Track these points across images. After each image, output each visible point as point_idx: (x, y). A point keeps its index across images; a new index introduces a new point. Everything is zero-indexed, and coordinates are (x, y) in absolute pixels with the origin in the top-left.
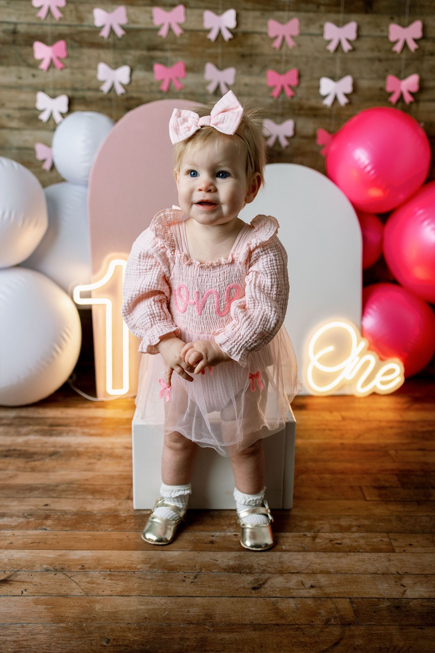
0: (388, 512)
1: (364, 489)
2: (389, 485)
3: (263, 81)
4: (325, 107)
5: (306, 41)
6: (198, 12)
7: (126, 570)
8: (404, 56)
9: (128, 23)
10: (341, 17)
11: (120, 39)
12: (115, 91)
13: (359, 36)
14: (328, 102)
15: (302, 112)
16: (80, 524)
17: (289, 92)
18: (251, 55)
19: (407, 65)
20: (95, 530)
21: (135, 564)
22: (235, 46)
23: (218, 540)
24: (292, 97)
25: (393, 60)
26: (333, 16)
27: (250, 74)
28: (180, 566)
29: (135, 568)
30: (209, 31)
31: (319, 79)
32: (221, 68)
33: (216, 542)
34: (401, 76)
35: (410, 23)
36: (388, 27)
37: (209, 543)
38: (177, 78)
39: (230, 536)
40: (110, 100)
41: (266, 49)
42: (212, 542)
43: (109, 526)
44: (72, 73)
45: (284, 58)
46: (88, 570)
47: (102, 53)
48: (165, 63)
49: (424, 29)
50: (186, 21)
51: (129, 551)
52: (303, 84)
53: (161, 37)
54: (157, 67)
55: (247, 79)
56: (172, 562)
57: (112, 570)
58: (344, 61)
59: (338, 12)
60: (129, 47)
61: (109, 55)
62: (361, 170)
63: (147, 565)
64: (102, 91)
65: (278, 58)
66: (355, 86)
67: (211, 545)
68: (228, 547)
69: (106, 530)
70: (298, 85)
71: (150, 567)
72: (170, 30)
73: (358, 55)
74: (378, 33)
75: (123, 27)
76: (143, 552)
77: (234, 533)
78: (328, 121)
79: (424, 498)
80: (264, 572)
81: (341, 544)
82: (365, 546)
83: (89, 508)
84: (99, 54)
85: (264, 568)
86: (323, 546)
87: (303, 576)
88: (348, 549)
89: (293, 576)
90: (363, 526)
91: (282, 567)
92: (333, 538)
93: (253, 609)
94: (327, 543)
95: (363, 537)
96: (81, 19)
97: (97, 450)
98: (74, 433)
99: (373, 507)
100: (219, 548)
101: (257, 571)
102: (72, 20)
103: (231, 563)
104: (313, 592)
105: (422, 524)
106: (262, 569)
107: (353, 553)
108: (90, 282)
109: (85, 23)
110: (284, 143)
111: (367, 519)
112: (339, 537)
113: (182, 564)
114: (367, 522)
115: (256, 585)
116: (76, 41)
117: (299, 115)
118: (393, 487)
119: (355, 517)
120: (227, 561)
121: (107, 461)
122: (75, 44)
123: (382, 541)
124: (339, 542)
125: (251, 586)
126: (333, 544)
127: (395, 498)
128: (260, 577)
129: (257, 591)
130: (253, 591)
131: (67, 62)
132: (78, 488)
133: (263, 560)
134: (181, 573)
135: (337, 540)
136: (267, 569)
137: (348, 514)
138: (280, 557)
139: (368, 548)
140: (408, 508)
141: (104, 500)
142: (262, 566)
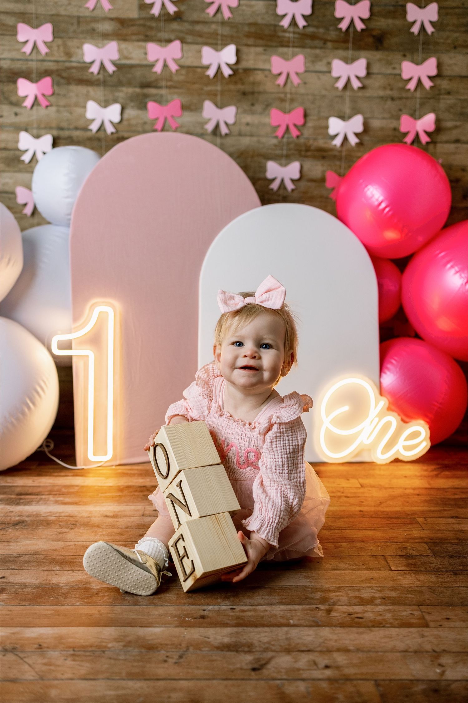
0: (418, 583)
1: (389, 559)
2: (418, 555)
3: (267, 120)
4: (333, 149)
5: (312, 79)
6: (196, 47)
7: (93, 649)
8: (418, 94)
9: (119, 59)
10: (350, 53)
11: (111, 76)
12: (105, 130)
13: (369, 74)
14: (338, 142)
15: (309, 153)
16: (42, 597)
17: (294, 132)
18: (253, 93)
19: (422, 105)
20: (60, 605)
21: (106, 642)
22: (236, 83)
23: (210, 614)
24: (298, 137)
25: (407, 98)
26: (341, 52)
27: (253, 113)
28: (161, 644)
29: (106, 647)
30: (207, 67)
31: (327, 118)
32: (220, 106)
33: (208, 617)
34: (416, 115)
35: (424, 60)
36: (400, 64)
37: (199, 618)
38: (172, 116)
39: (225, 610)
40: (99, 140)
41: (269, 86)
42: (203, 617)
43: (77, 599)
44: (58, 111)
45: (289, 96)
46: (45, 649)
47: (91, 90)
48: (159, 100)
49: (439, 66)
50: (183, 57)
51: (99, 628)
52: (310, 124)
53: (156, 73)
54: (151, 105)
55: (248, 118)
56: (152, 640)
57: (76, 649)
58: (354, 100)
59: (347, 49)
60: (120, 84)
61: (99, 92)
62: (375, 209)
63: (120, 644)
64: (91, 130)
65: (282, 96)
66: (366, 125)
67: (201, 620)
68: (223, 622)
69: (73, 605)
70: (304, 124)
71: (124, 646)
72: (165, 66)
73: (368, 93)
74: (389, 71)
75: (114, 63)
76: (117, 628)
77: (231, 607)
78: (337, 163)
79: (461, 568)
80: (266, 650)
81: (362, 618)
82: (391, 621)
83: (54, 580)
84: (88, 92)
85: (267, 645)
86: (340, 621)
87: (316, 654)
88: (370, 624)
89: (303, 655)
90: (389, 598)
91: (289, 645)
92: (352, 611)
93: (252, 694)
94: (345, 617)
95: (389, 611)
96: (68, 54)
97: (71, 519)
98: (46, 502)
99: (400, 577)
100: (211, 624)
101: (258, 649)
102: (59, 56)
103: (226, 640)
104: (328, 673)
105: (460, 596)
106: (264, 647)
107: (377, 629)
108: (70, 331)
109: (73, 59)
110: (290, 186)
111: (393, 590)
112: (360, 611)
113: (165, 642)
114: (393, 594)
115: (256, 666)
116: (63, 78)
117: (306, 156)
118: (423, 556)
119: (379, 589)
120: (221, 638)
121: (82, 530)
122: (62, 81)
123: (413, 614)
124: (360, 615)
125: (250, 666)
126: (351, 618)
127: (426, 568)
128: (261, 656)
129: (257, 672)
130: (253, 673)
131: (53, 99)
132: (44, 559)
133: (266, 636)
134: (163, 652)
135: (357, 613)
136: (271, 646)
137: (370, 585)
138: (287, 633)
139: (395, 623)
140: (442, 578)
141: (73, 571)
142: (265, 643)
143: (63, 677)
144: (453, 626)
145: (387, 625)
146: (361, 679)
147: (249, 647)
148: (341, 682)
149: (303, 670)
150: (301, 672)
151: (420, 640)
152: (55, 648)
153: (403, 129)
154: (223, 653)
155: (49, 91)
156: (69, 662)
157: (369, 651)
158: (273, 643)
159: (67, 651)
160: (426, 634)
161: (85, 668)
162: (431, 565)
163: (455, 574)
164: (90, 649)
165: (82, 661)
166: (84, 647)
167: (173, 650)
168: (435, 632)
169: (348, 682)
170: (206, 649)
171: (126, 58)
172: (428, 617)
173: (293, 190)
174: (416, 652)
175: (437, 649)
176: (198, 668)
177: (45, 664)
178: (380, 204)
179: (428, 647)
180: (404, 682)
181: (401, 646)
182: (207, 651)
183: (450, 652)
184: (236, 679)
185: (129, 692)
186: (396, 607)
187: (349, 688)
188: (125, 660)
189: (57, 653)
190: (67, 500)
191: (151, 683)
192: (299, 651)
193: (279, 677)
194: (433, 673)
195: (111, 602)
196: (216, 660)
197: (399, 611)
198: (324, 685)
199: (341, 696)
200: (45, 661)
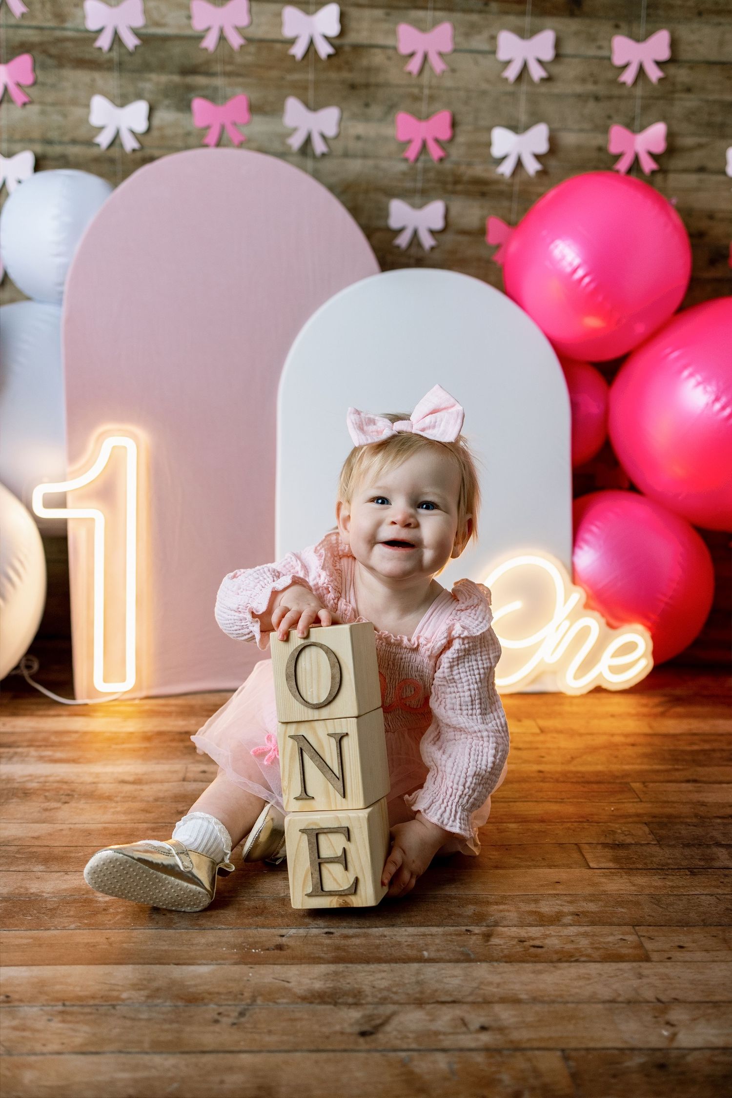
0: (633, 888)
1: (586, 849)
2: (633, 842)
3: (388, 131)
4: (499, 180)
5: (465, 62)
6: (272, 7)
7: (97, 1002)
8: (639, 91)
9: (145, 26)
10: (527, 21)
11: (131, 54)
12: (121, 146)
13: (558, 56)
14: (506, 169)
15: (459, 187)
16: (13, 917)
17: (435, 152)
18: (367, 86)
19: (645, 108)
20: (42, 928)
21: (118, 990)
22: (339, 69)
23: (292, 943)
24: (441, 160)
25: (620, 98)
26: (512, 20)
27: (367, 119)
28: (210, 993)
29: (118, 998)
30: (292, 42)
31: (489, 129)
32: (313, 106)
33: (288, 947)
34: (634, 126)
35: (648, 34)
36: (610, 41)
37: (274, 950)
38: (234, 124)
39: (316, 936)
40: (112, 161)
41: (393, 75)
42: (280, 947)
43: (72, 919)
44: (43, 113)
45: (426, 92)
46: (17, 1004)
47: (98, 77)
48: (212, 96)
49: (674, 44)
50: (251, 23)
51: (107, 966)
52: (461, 139)
53: (206, 49)
54: (198, 104)
55: (359, 128)
56: (195, 986)
57: (67, 1003)
58: (533, 99)
59: (523, 13)
60: (146, 68)
61: (111, 81)
62: (567, 278)
63: (142, 993)
64: (98, 145)
65: (416, 91)
66: (553, 141)
67: (277, 952)
68: (312, 956)
69: (64, 928)
70: (452, 139)
71: (148, 997)
72: (222, 38)
73: (557, 88)
74: (592, 52)
75: (136, 33)
76: (137, 966)
77: (326, 930)
78: (506, 203)
79: (702, 863)
80: (383, 1001)
81: (541, 947)
82: (589, 951)
83: (34, 887)
84: (93, 80)
85: (385, 993)
86: (506, 952)
87: (466, 1007)
88: (555, 957)
89: (445, 1009)
90: (585, 914)
91: (422, 992)
92: (526, 935)
93: (359, 1074)
94: (514, 945)
95: (585, 935)
96: (60, 17)
97: (65, 787)
98: (23, 758)
99: (603, 880)
100: (293, 958)
101: (369, 999)
102: (44, 19)
103: (318, 985)
104: (485, 1038)
105: (701, 909)
106: (379, 996)
107: (566, 965)
108: (63, 478)
109: (68, 25)
110: (428, 241)
111: (591, 901)
112: (538, 935)
113: (216, 990)
114: (592, 907)
115: (366, 1028)
116: (51, 56)
117: (454, 192)
118: (642, 845)
119: (569, 899)
120: (309, 981)
121: (82, 804)
122: (50, 62)
123: (624, 940)
124: (537, 943)
125: (357, 1029)
126: (524, 947)
127: (645, 864)
128: (375, 1012)
129: (369, 1039)
130: (361, 1040)
131: (34, 92)
132: (18, 852)
133: (383, 979)
134: (212, 1006)
135: (533, 939)
136: (392, 995)
137: (555, 892)
138: (418, 973)
139: (596, 955)
140: (672, 881)
141: (66, 873)
142: (381, 990)
143: (45, 1050)
144: (689, 959)
145: (583, 959)
146: (539, 1049)
147: (355, 996)
148: (506, 1053)
149: (445, 1034)
150: (441, 1037)
151: (636, 983)
152: (32, 1000)
153: (614, 149)
154: (312, 1006)
155: (28, 79)
156: (56, 1025)
157: (553, 1002)
158: (394, 989)
159: (53, 1006)
160: (646, 972)
161: (81, 1034)
162: (654, 859)
163: (693, 874)
164: (92, 1002)
165: (78, 1022)
166: (80, 998)
167: (230, 1003)
168: (661, 969)
169: (518, 1054)
170: (285, 1001)
171: (158, 24)
172: (649, 945)
173: (432, 248)
174: (629, 1002)
175: (663, 998)
176: (270, 1032)
177: (15, 1028)
178: (575, 271)
179: (649, 994)
180: (609, 1052)
181: (605, 993)
182: (287, 1003)
183: (685, 1002)
184: (334, 1051)
185: (154, 1073)
186: (597, 929)
187: (520, 1063)
188: (149, 1020)
189: (35, 1009)
190: (59, 755)
191: (192, 1059)
192: (438, 1002)
193: (405, 1046)
194: (658, 1037)
195: (127, 924)
196: (301, 1019)
197: (602, 935)
198: (479, 1058)
199: (506, 1078)
200: (15, 1023)
